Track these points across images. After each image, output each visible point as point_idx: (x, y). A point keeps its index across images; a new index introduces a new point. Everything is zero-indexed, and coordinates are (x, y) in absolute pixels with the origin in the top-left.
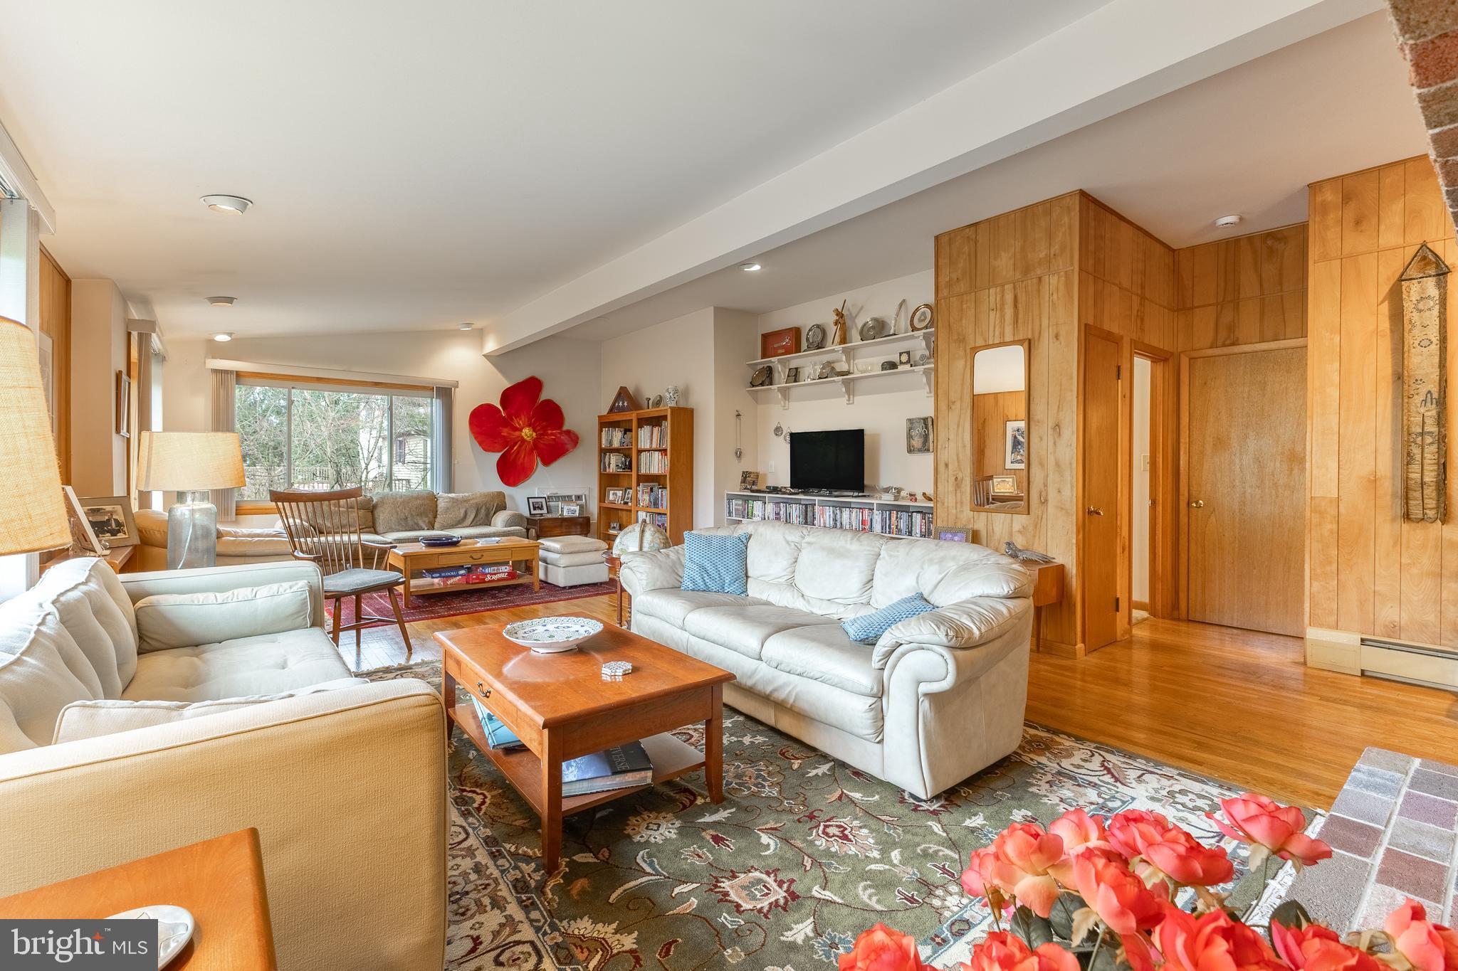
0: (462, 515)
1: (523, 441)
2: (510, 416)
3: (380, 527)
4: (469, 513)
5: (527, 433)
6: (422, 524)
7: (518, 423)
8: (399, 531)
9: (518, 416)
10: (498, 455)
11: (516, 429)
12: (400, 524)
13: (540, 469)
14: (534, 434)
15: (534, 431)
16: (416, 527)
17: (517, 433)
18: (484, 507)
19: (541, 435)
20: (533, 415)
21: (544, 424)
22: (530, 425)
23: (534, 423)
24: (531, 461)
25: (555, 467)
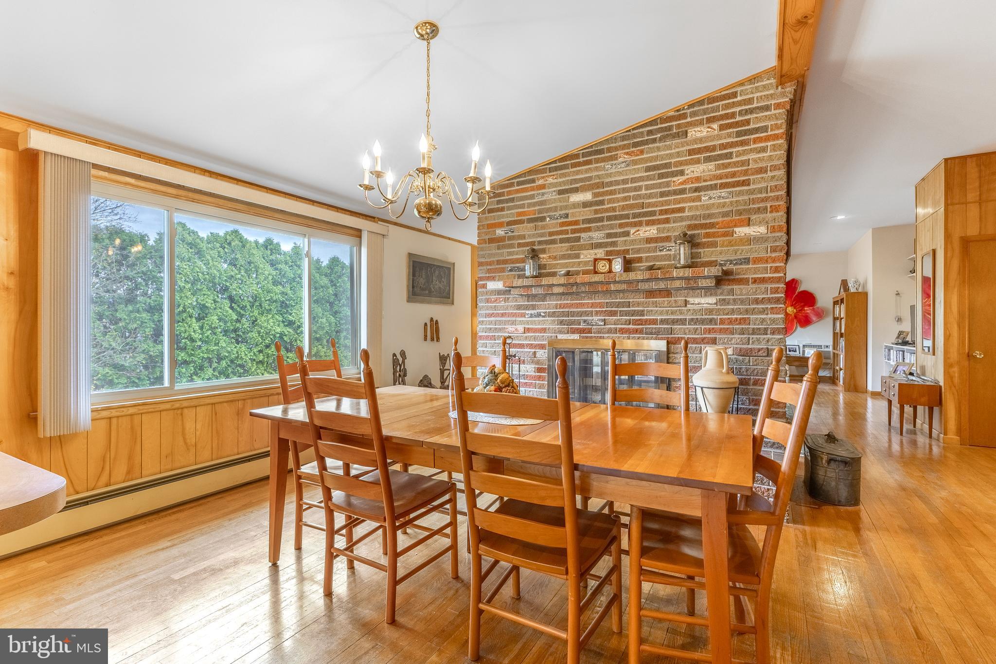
5: (790, 310)
13: (800, 329)
14: (795, 310)
15: (795, 308)
19: (800, 310)
20: (794, 300)
21: (802, 304)
22: (792, 306)
23: (795, 304)
24: (792, 325)
25: (810, 329)
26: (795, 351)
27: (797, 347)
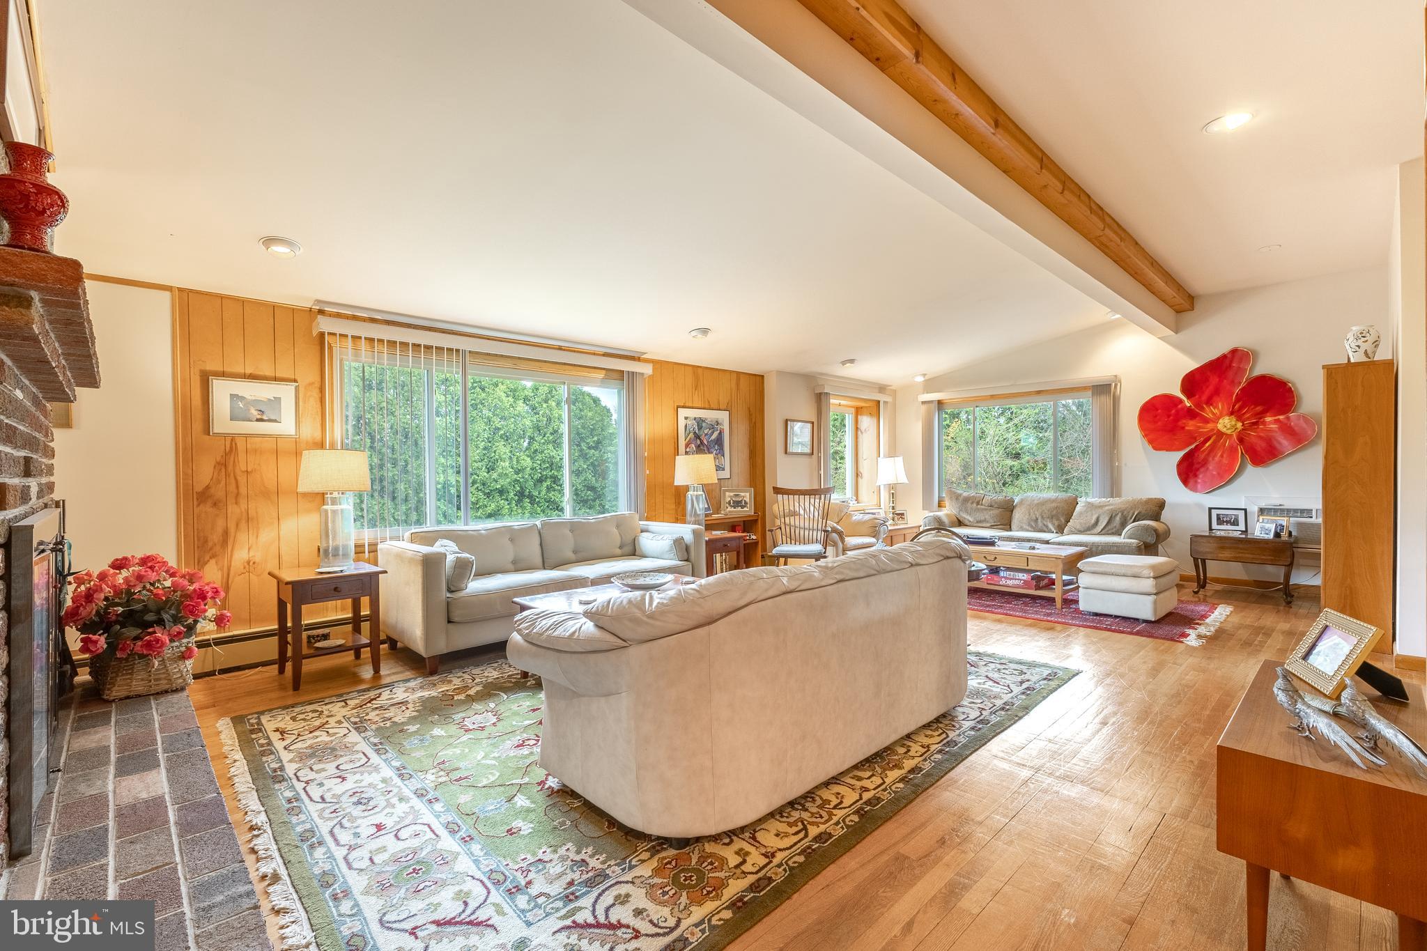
0: (1093, 521)
1: (1220, 434)
2: (1199, 405)
3: (1014, 525)
4: (1101, 519)
5: (1227, 424)
6: (1051, 526)
7: (1209, 412)
8: (1028, 531)
9: (1209, 402)
10: (1179, 455)
11: (1206, 421)
12: (1030, 525)
13: (1251, 470)
14: (1239, 425)
15: (1239, 418)
16: (1045, 529)
17: (1210, 426)
18: (1120, 514)
19: (1254, 424)
20: (1238, 400)
21: (1259, 409)
22: (1232, 413)
23: (1241, 408)
24: (1233, 459)
25: (1276, 469)
26: (1236, 523)
27: (1241, 515)
